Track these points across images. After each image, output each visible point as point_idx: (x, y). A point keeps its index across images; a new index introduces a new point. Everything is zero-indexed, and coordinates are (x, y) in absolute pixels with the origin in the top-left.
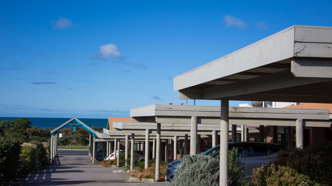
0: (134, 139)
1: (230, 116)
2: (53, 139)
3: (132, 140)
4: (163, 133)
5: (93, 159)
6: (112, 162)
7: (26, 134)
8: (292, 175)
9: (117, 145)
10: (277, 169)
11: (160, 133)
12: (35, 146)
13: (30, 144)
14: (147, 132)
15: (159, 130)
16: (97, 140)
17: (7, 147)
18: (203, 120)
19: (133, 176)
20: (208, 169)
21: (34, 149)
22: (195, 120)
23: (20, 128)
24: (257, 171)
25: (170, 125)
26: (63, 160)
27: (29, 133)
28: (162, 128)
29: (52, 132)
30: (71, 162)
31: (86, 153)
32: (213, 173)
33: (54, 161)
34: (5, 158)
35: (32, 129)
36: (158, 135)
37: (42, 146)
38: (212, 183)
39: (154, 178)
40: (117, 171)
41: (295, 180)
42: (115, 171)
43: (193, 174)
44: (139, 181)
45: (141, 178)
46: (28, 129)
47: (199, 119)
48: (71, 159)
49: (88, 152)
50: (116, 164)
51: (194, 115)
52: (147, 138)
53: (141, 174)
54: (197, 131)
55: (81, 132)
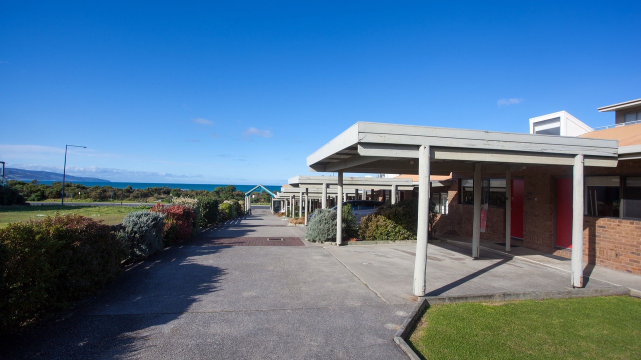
0: (295, 199)
1: (343, 183)
2: (248, 199)
3: (293, 200)
4: (309, 195)
5: (272, 211)
6: (283, 214)
7: (233, 195)
8: (384, 221)
9: (286, 202)
10: (376, 217)
11: (307, 195)
12: (232, 203)
13: (229, 202)
14: (301, 194)
15: (307, 193)
16: (274, 200)
17: (209, 203)
18: (331, 186)
19: (291, 222)
20: (330, 217)
21: (231, 204)
22: (325, 186)
23: (229, 191)
24: (364, 219)
25: (316, 189)
26: (253, 212)
27: (235, 195)
28: (309, 192)
29: (246, 194)
30: (259, 213)
31: (269, 208)
32: (333, 220)
33: (248, 213)
34: (207, 210)
35: (237, 192)
36: (306, 196)
37: (238, 203)
38: (332, 226)
39: (304, 224)
40: (284, 219)
41: (386, 224)
42: (283, 220)
43: (320, 221)
44: (294, 225)
45: (296, 223)
46: (234, 192)
47: (328, 186)
48: (259, 211)
49: (270, 207)
50: (285, 215)
51: (325, 183)
52: (301, 198)
53: (296, 221)
54: (327, 193)
55: (267, 194)
